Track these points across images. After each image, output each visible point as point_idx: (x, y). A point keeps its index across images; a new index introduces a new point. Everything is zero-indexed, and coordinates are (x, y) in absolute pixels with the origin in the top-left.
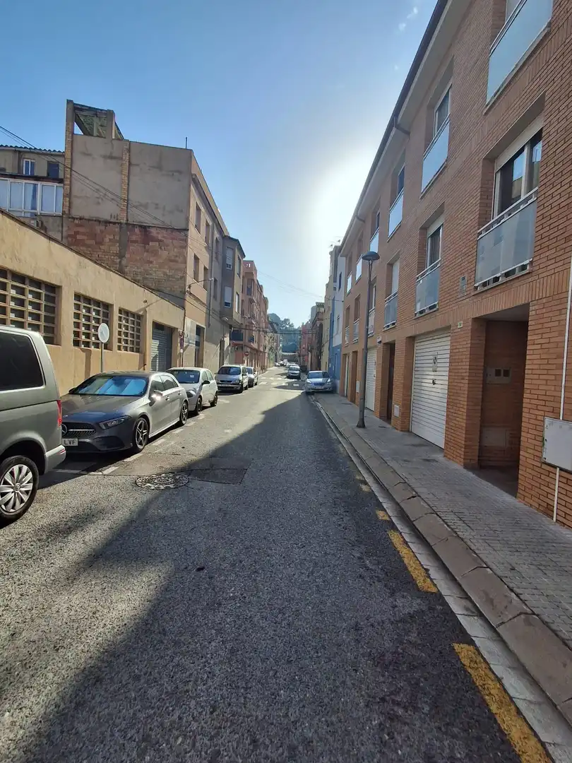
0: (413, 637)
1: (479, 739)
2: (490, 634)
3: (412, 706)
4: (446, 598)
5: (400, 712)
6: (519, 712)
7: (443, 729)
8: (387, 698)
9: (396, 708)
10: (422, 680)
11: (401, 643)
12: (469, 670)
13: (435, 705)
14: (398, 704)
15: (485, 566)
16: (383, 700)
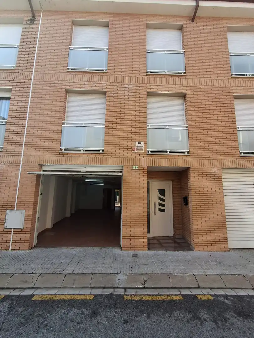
0: (20, 310)
1: (62, 305)
2: (34, 290)
3: (45, 318)
4: (10, 294)
5: (46, 322)
6: (59, 295)
7: (56, 312)
8: (39, 325)
9: (44, 323)
10: (39, 313)
11: (20, 314)
12: (43, 299)
13: (49, 312)
14: (43, 323)
15: (13, 274)
16: (39, 327)
